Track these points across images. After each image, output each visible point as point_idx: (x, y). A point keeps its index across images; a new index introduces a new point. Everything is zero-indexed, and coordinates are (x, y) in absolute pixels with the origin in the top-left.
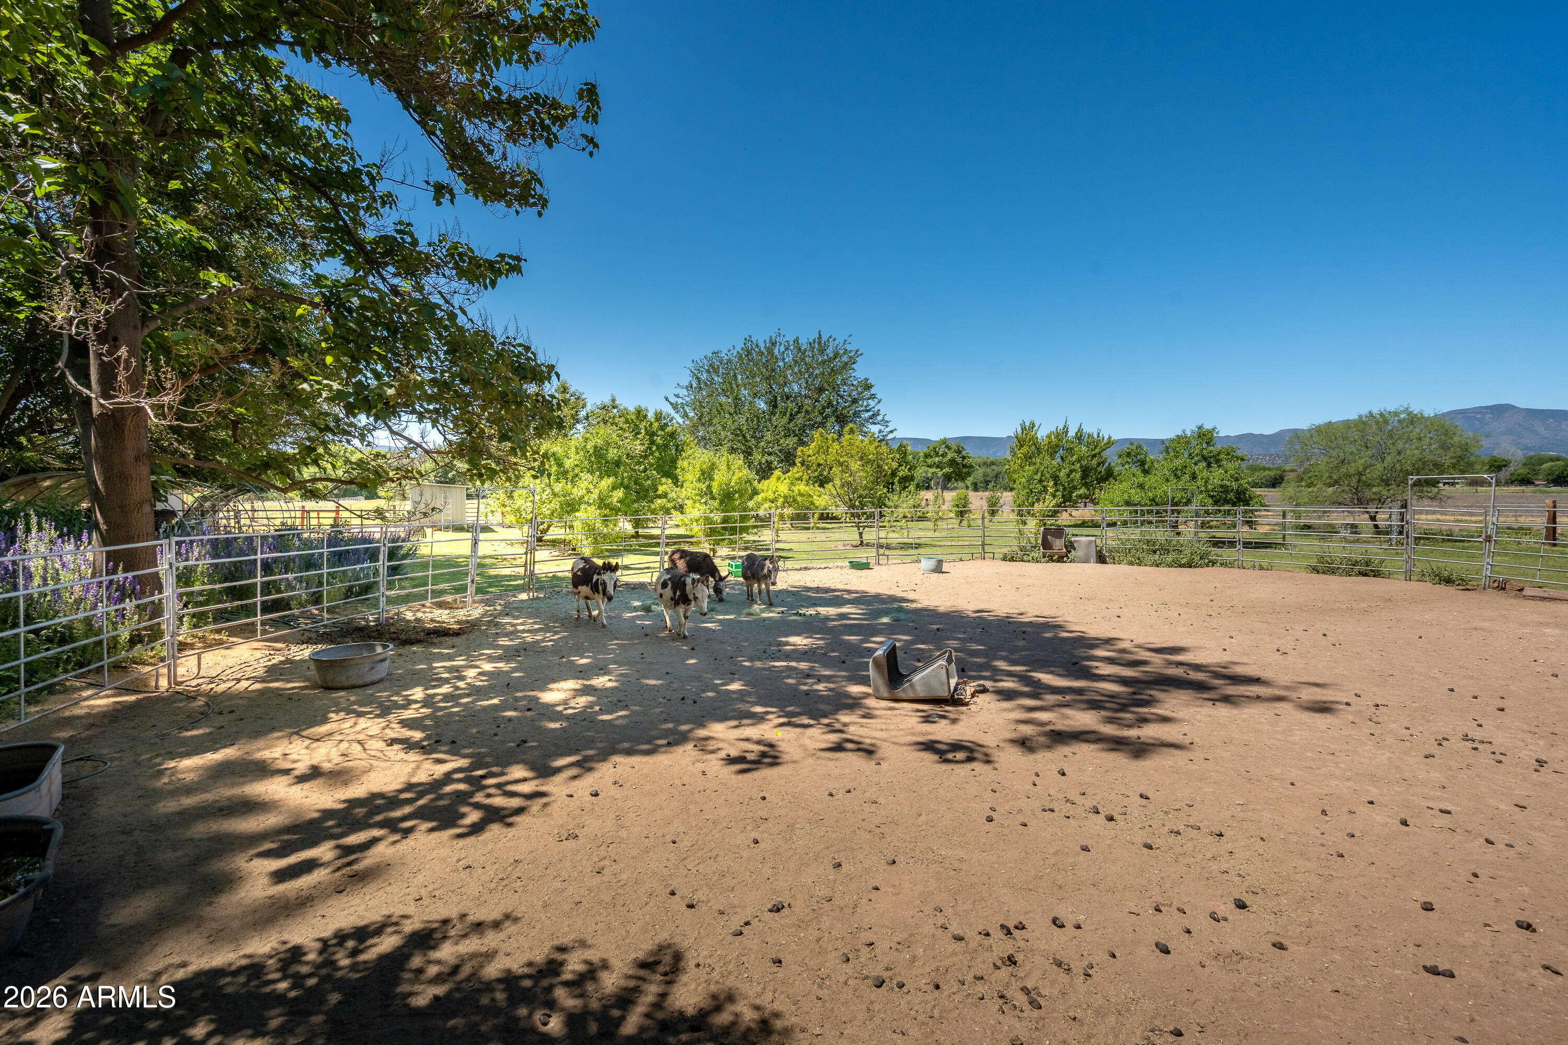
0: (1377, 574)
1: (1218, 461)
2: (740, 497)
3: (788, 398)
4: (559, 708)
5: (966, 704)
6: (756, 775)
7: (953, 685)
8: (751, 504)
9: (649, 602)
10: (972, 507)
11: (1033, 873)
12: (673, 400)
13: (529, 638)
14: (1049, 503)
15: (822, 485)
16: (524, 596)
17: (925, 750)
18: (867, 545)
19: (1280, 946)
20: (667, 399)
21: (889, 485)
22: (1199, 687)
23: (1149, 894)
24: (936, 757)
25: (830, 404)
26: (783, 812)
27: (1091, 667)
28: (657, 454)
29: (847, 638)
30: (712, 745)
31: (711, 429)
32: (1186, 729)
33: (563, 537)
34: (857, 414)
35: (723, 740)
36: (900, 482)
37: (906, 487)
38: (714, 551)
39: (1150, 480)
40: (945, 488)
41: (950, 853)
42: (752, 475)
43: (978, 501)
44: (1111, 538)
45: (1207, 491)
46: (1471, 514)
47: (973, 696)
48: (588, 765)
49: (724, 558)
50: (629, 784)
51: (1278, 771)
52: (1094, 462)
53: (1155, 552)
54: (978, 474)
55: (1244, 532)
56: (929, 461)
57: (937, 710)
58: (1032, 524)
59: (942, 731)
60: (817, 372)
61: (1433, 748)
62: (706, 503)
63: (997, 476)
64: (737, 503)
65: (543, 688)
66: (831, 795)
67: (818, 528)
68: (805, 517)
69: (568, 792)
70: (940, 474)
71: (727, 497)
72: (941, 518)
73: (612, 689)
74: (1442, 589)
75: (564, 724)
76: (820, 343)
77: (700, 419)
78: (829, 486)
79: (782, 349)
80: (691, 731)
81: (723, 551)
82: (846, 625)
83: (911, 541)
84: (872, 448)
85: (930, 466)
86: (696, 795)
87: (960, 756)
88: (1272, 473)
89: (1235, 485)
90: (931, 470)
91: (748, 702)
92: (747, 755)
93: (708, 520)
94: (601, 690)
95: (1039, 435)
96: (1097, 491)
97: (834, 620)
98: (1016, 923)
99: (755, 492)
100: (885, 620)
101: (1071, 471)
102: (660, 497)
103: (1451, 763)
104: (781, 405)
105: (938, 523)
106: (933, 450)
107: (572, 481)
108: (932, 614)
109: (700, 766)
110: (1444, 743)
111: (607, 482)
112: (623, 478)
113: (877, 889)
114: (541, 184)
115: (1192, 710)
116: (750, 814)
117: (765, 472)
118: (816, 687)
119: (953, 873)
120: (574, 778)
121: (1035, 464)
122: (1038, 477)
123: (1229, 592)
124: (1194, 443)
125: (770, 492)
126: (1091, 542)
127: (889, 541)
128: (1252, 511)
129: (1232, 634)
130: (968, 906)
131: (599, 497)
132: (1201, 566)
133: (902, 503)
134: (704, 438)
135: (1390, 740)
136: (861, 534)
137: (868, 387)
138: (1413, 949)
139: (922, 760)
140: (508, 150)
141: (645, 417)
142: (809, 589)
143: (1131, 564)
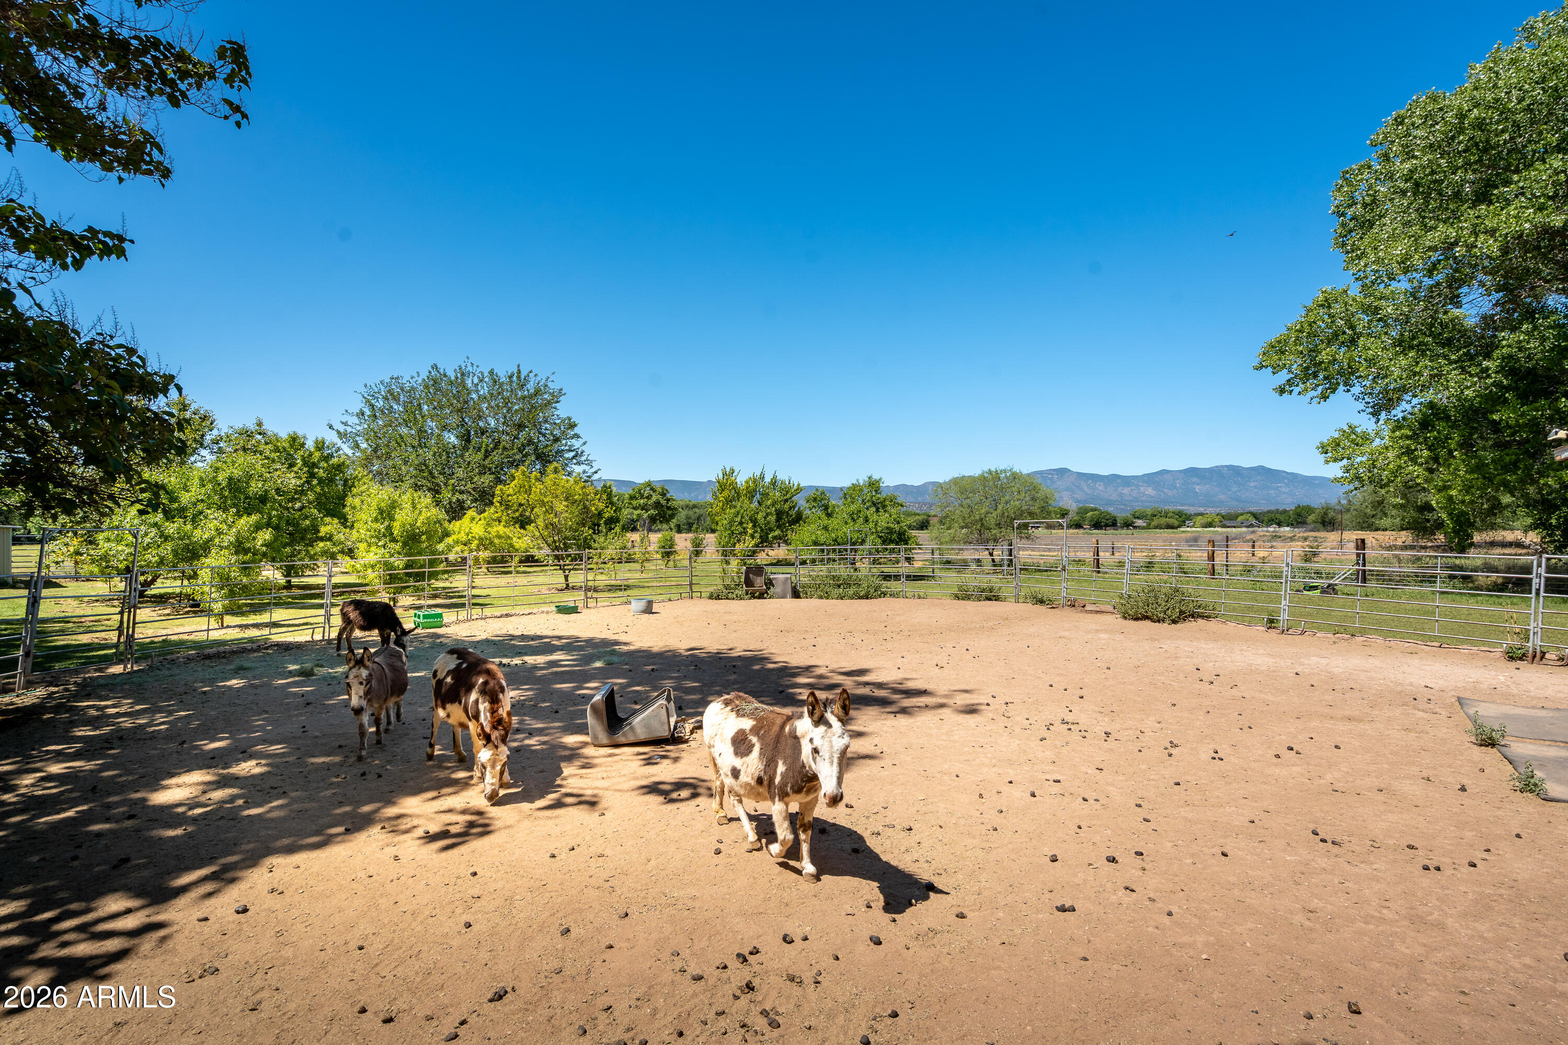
0: (997, 599)
1: (884, 507)
2: (428, 539)
3: (483, 433)
4: (180, 810)
5: (686, 741)
6: (463, 849)
7: (672, 724)
8: (440, 547)
9: (308, 666)
10: (677, 548)
11: (762, 896)
12: (342, 428)
13: (127, 723)
14: (749, 543)
15: (523, 527)
16: (117, 669)
17: (649, 793)
18: (573, 588)
19: (961, 916)
20: (331, 427)
21: (595, 527)
22: (883, 702)
23: (860, 894)
24: (661, 799)
25: (530, 442)
26: (499, 885)
27: (795, 694)
28: (318, 489)
29: (558, 686)
30: (405, 824)
31: (391, 463)
32: (876, 741)
33: (178, 590)
34: (560, 452)
35: (418, 816)
36: (606, 523)
37: (611, 529)
38: (394, 599)
39: (833, 523)
40: (650, 530)
41: (682, 893)
42: (443, 515)
43: (683, 542)
44: (804, 575)
45: (877, 532)
46: (1050, 550)
47: (692, 732)
48: (229, 875)
49: (407, 608)
50: (294, 888)
51: (946, 766)
52: (786, 506)
53: (839, 586)
54: (682, 516)
55: (904, 568)
56: (635, 503)
57: (659, 750)
58: (734, 563)
59: (666, 772)
60: (516, 407)
61: (1044, 733)
62: (384, 546)
63: (698, 519)
64: (425, 545)
65: (155, 785)
66: (553, 856)
67: (518, 572)
68: (503, 560)
69: (200, 915)
70: (645, 516)
71: (411, 540)
72: (647, 560)
73: (262, 774)
74: (1039, 608)
75: (190, 829)
76: (519, 377)
77: (375, 451)
78: (531, 528)
79: (476, 381)
80: (376, 811)
81: (405, 600)
82: (556, 673)
83: (619, 583)
84: (577, 488)
85: (635, 508)
86: (388, 886)
87: (685, 793)
88: (920, 518)
89: (897, 527)
90: (636, 512)
91: (448, 768)
92: (449, 828)
93: (388, 566)
94: (246, 778)
95: (738, 480)
96: (789, 532)
97: (542, 669)
98: (750, 949)
99: (447, 534)
100: (598, 664)
101: (767, 514)
102: (322, 539)
103: (1056, 742)
104: (475, 440)
105: (645, 564)
106: (639, 493)
107: (194, 520)
108: (646, 655)
109: (391, 851)
110: (1051, 727)
111: (245, 522)
112: (270, 518)
113: (611, 947)
114: (161, 151)
115: (879, 723)
116: (458, 896)
117: (456, 511)
118: (527, 742)
119: (687, 913)
120: (209, 895)
121: (735, 507)
122: (738, 519)
123: (898, 619)
124: (866, 491)
125: (462, 534)
126: (787, 579)
127: (597, 583)
128: (910, 549)
129: (904, 654)
130: (704, 944)
131: (237, 540)
132: (875, 597)
133: (610, 546)
134: (380, 473)
135: (1018, 730)
136: (566, 577)
137: (572, 426)
138: (1048, 895)
139: (647, 803)
140: (109, 99)
141: (303, 445)
142: (513, 637)
143: (821, 597)
